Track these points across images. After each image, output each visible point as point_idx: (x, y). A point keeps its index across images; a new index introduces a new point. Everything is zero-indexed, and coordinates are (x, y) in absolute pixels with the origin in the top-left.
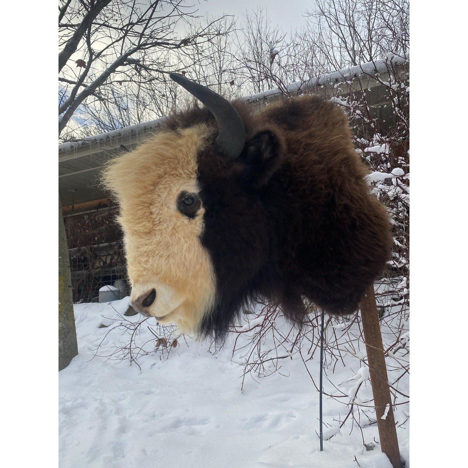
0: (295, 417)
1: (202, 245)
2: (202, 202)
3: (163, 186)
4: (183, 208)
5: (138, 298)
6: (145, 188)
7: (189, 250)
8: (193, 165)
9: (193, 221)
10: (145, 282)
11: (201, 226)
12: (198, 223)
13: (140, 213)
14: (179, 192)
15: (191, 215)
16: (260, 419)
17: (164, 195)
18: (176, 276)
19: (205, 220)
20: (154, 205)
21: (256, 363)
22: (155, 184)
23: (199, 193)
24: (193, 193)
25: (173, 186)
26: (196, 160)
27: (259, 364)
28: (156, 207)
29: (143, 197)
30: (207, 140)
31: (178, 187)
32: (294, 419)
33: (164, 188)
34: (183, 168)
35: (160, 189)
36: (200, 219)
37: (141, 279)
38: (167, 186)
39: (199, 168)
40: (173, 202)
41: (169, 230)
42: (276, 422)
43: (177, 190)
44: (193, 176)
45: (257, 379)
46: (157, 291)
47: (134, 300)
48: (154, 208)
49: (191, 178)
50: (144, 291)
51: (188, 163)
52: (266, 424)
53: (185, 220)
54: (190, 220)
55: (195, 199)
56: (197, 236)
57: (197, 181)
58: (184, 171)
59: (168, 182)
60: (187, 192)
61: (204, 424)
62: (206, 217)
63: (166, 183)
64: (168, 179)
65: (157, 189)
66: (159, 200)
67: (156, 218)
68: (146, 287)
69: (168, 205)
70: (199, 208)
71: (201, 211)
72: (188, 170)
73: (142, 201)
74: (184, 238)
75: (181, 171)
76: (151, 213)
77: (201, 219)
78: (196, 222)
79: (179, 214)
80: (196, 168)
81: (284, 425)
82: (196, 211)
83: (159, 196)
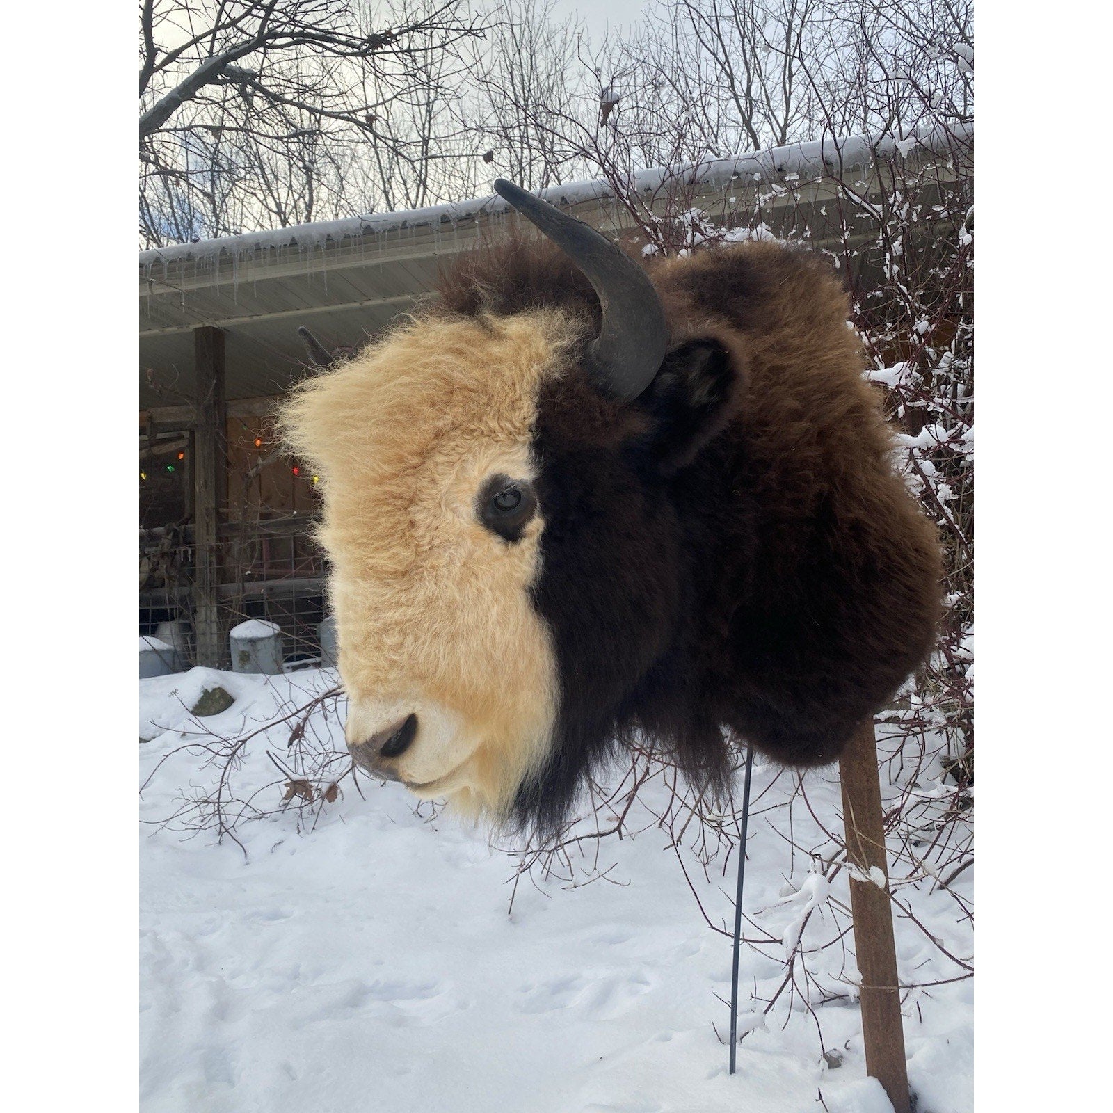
0: (646, 983)
1: (536, 609)
2: (538, 504)
3: (445, 458)
4: (491, 516)
5: (374, 736)
6: (401, 459)
7: (502, 622)
8: (527, 412)
9: (515, 550)
10: (392, 697)
11: (534, 562)
12: (527, 554)
13: (385, 523)
14: (487, 476)
15: (511, 535)
16: (563, 987)
17: (446, 482)
18: (471, 685)
19: (544, 547)
20: (420, 503)
21: (543, 851)
22: (425, 453)
23: (536, 482)
24: (521, 482)
25: (471, 459)
26: (536, 399)
27: (550, 852)
28: (425, 508)
29: (394, 482)
30: (568, 352)
31: (484, 463)
32: (646, 989)
33: (447, 462)
34: (498, 416)
35: (437, 464)
36: (532, 545)
37: (381, 690)
38: (454, 458)
39: (538, 420)
40: (469, 500)
41: (456, 569)
42: (605, 995)
43: (482, 472)
44: (521, 438)
45: (542, 885)
46: (422, 720)
47: (362, 740)
48: (419, 511)
49: (516, 441)
50: (388, 720)
51: (513, 406)
52: (579, 999)
53: (495, 545)
54: (507, 546)
55: (524, 494)
56: (523, 587)
57: (530, 452)
58: (502, 424)
59: (459, 450)
60: (507, 478)
61: (424, 997)
62: (548, 541)
63: (453, 452)
64: (458, 441)
65: (430, 464)
66: (434, 492)
67: (423, 537)
68: (393, 710)
69: (454, 506)
70: (530, 518)
71: (536, 525)
72: (512, 423)
73: (390, 493)
74: (490, 589)
75: (493, 424)
76: (412, 524)
77: (536, 545)
78: (523, 552)
79: (480, 531)
80: (532, 420)
81: (624, 1003)
82: (523, 525)
83: (433, 481)
